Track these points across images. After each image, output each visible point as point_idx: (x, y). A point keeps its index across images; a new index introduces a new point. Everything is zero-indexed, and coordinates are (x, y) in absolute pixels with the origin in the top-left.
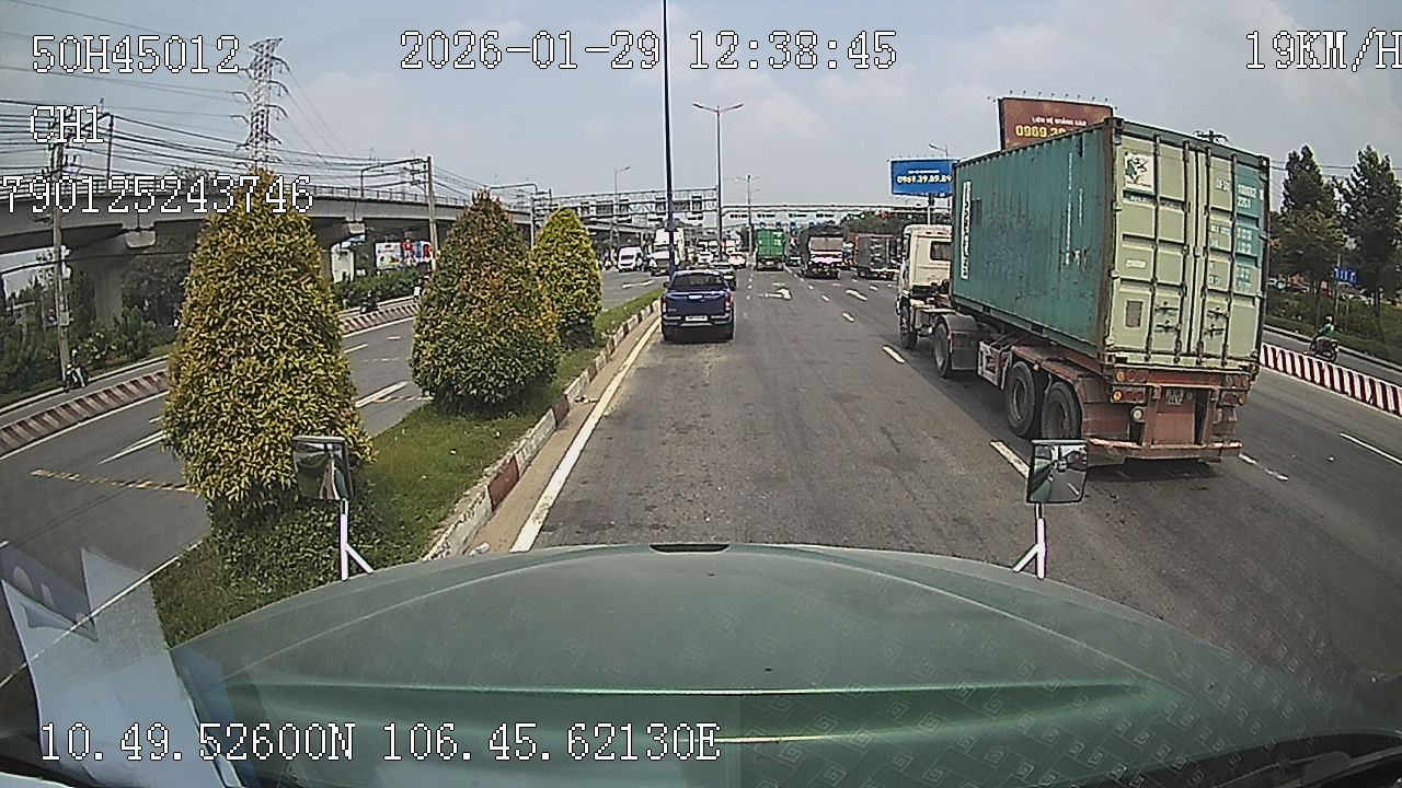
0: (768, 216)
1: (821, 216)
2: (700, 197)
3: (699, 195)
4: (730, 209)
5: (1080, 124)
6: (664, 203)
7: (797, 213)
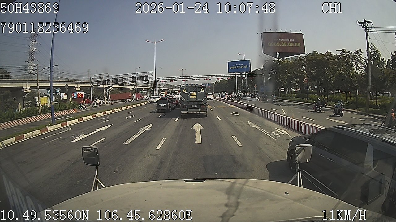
0: (174, 81)
1: (194, 80)
2: (148, 75)
3: (147, 74)
4: (160, 79)
5: (292, 40)
6: (135, 78)
7: (185, 79)
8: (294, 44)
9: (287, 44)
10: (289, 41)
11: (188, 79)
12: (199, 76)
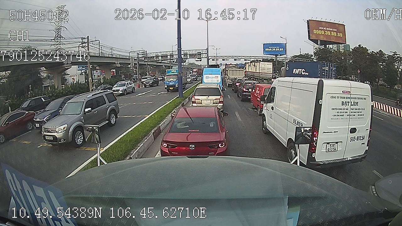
0: (226, 60)
3: (200, 52)
4: (212, 57)
5: (335, 30)
6: (187, 55)
7: (237, 59)
8: (337, 34)
9: (331, 34)
10: (333, 31)
11: (240, 59)
12: (250, 56)
